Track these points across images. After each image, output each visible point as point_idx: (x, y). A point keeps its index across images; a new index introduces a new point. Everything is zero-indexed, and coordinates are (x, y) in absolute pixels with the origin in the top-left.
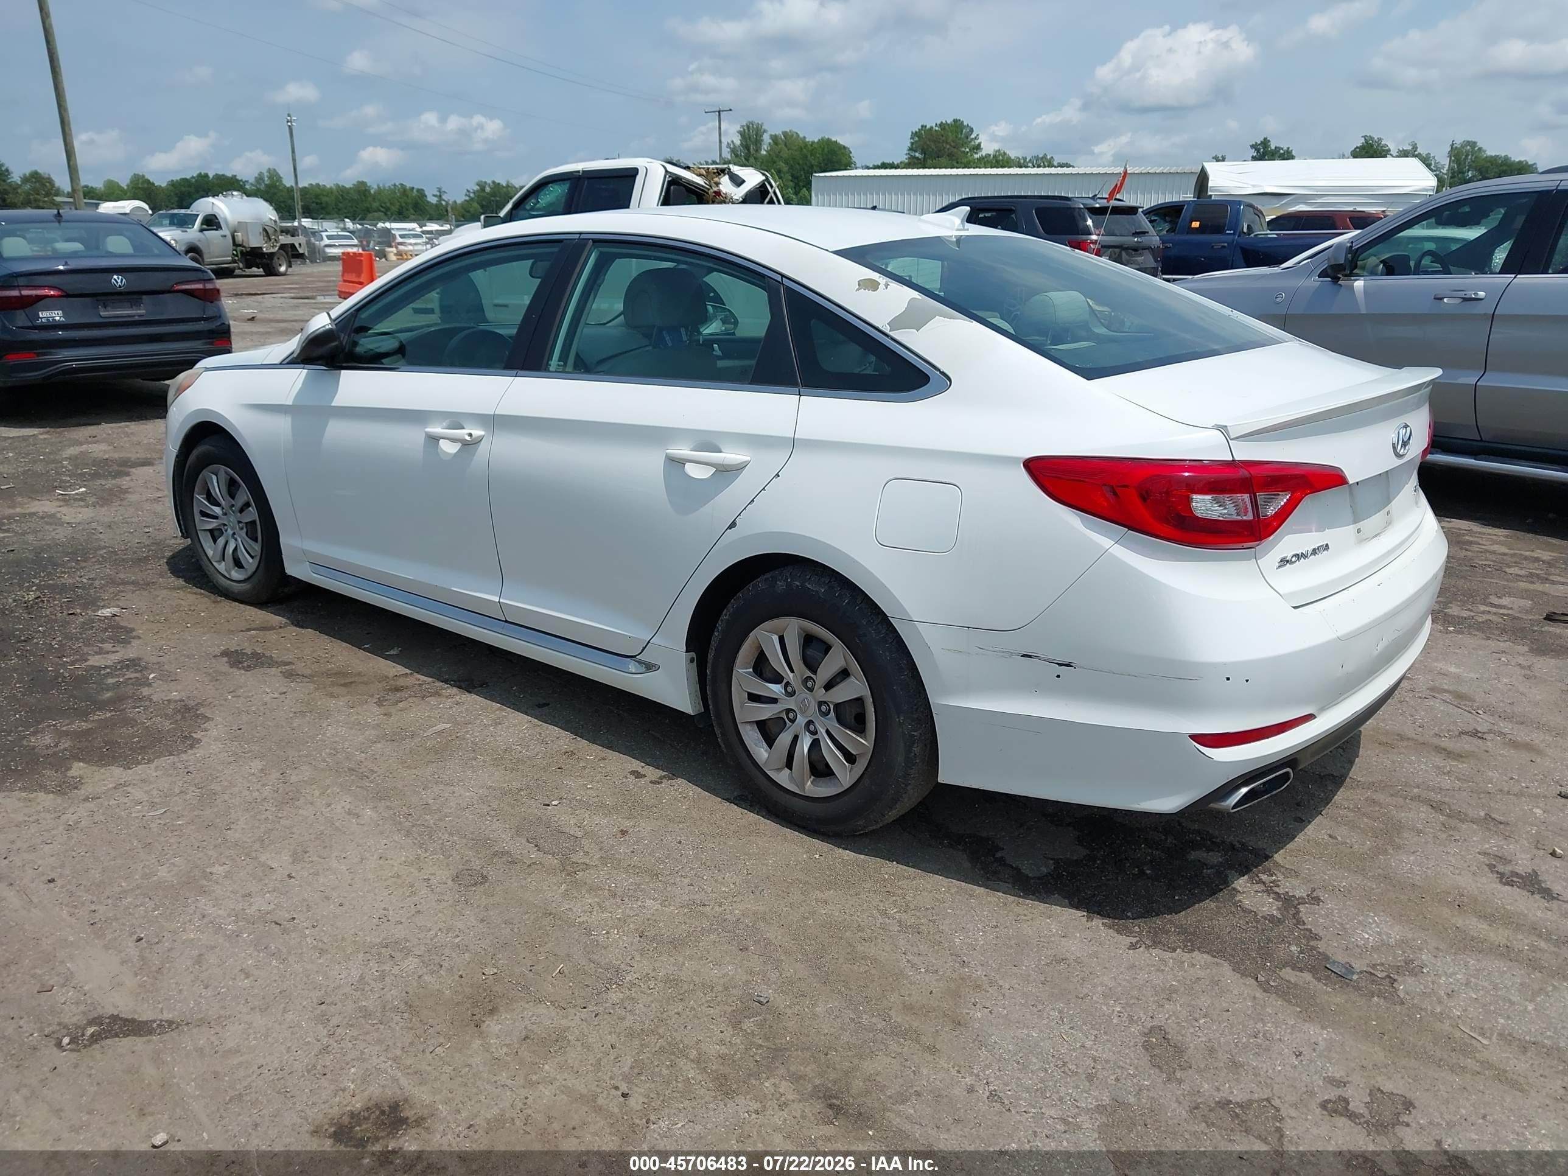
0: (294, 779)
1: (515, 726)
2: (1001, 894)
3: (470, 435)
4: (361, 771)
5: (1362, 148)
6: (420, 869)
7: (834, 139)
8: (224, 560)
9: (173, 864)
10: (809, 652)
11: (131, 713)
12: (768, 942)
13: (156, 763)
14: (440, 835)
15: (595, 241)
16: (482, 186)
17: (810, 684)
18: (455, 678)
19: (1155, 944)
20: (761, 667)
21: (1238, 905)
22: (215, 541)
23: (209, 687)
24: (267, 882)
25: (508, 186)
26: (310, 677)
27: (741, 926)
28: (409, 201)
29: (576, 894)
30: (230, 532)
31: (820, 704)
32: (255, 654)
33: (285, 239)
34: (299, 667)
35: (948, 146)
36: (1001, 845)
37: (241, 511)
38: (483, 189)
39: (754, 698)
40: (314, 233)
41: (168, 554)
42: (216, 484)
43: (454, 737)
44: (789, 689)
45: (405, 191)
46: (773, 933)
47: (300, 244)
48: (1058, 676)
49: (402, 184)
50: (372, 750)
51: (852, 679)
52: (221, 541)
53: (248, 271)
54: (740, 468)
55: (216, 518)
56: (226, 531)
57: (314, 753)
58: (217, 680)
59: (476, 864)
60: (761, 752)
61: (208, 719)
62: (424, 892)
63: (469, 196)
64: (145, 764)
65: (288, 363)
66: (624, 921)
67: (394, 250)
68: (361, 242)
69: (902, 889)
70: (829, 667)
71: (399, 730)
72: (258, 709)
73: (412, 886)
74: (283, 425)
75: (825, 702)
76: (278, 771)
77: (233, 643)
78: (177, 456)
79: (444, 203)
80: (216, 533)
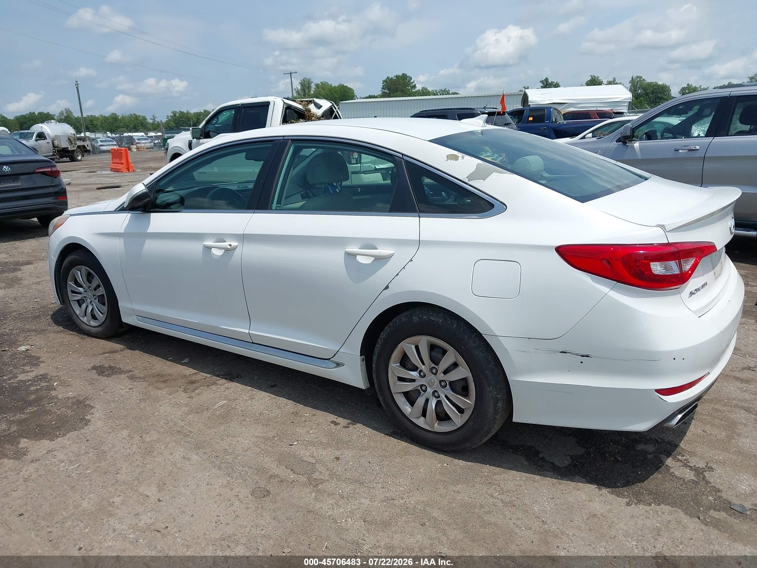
0: (148, 439)
1: (261, 399)
2: (549, 479)
3: (230, 245)
4: (184, 432)
5: (590, 81)
6: (232, 490)
7: (345, 85)
8: (86, 316)
9: (90, 498)
10: (434, 354)
11: (48, 407)
12: (436, 519)
13: (68, 436)
14: (237, 467)
15: (292, 140)
16: (174, 113)
17: (434, 371)
18: (222, 373)
19: (639, 502)
20: (405, 362)
21: (673, 475)
22: (80, 306)
23: (88, 388)
24: (147, 505)
25: (187, 113)
26: (144, 378)
27: (418, 511)
28: (139, 122)
29: (322, 499)
30: (89, 301)
31: (441, 382)
32: (111, 367)
33: (80, 143)
34: (136, 373)
35: (400, 86)
36: (539, 450)
37: (95, 290)
38: (175, 115)
39: (401, 379)
40: (93, 140)
41: (51, 313)
42: (80, 276)
43: (230, 408)
44: (422, 374)
45: (136, 117)
46: (435, 513)
47: (88, 145)
48: (582, 362)
49: (134, 114)
50: (188, 419)
51: (460, 368)
52: (84, 306)
53: (62, 160)
54: (389, 257)
55: (81, 293)
56: (87, 300)
57: (156, 423)
58: (92, 384)
59: (262, 484)
60: (407, 409)
61: (92, 407)
62: (237, 503)
63: (168, 119)
64: (62, 437)
65: (119, 211)
66: (352, 512)
67: (135, 146)
68: (118, 143)
69: (497, 480)
70: (446, 362)
71: (199, 406)
72: (119, 399)
73: (229, 500)
74: (119, 244)
75: (444, 381)
76: (138, 436)
77: (98, 361)
78: (57, 262)
79: (156, 122)
80: (81, 302)
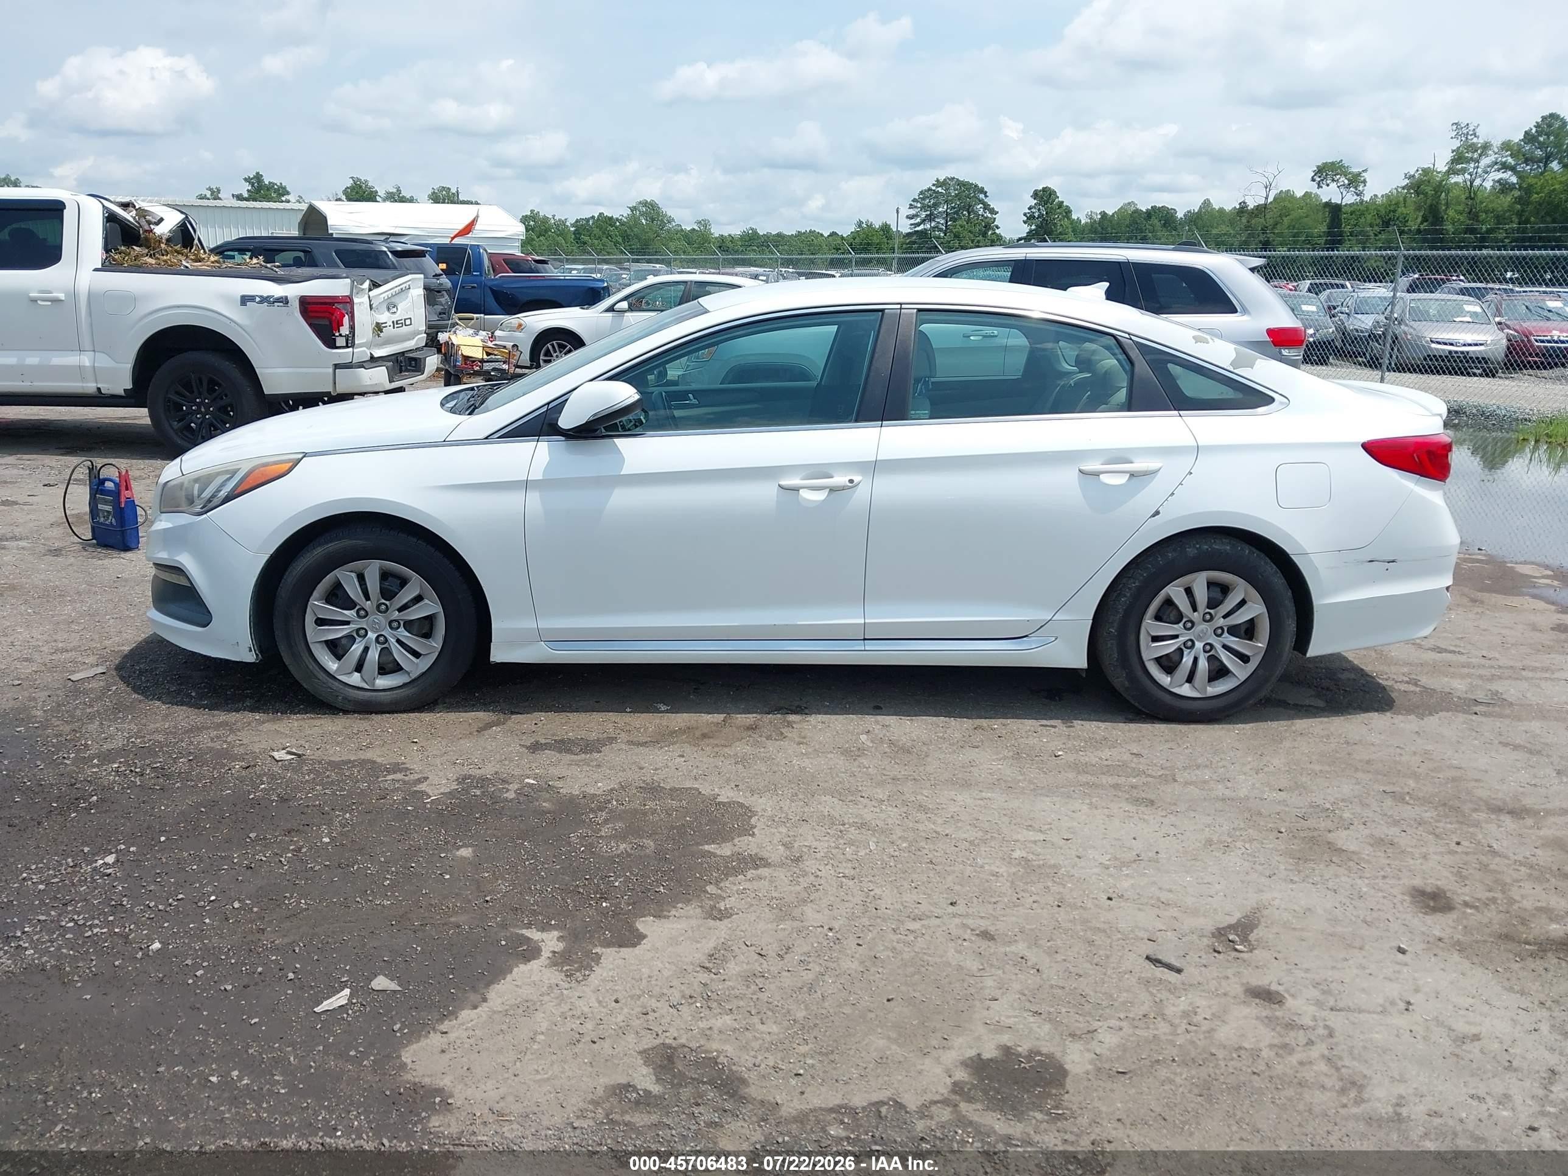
3: (851, 481)
5: (352, 188)
8: (360, 670)
10: (1213, 595)
15: (918, 310)
17: (1210, 617)
18: (767, 709)
26: (663, 740)
30: (372, 636)
31: (1218, 629)
32: (562, 742)
37: (403, 609)
39: (1158, 638)
42: (358, 583)
44: (1190, 625)
48: (1388, 570)
51: (1252, 603)
52: (356, 649)
54: (1154, 472)
55: (347, 623)
56: (365, 635)
60: (1165, 679)
65: (500, 437)
70: (1229, 602)
75: (1222, 627)
78: (268, 563)
80: (343, 642)
